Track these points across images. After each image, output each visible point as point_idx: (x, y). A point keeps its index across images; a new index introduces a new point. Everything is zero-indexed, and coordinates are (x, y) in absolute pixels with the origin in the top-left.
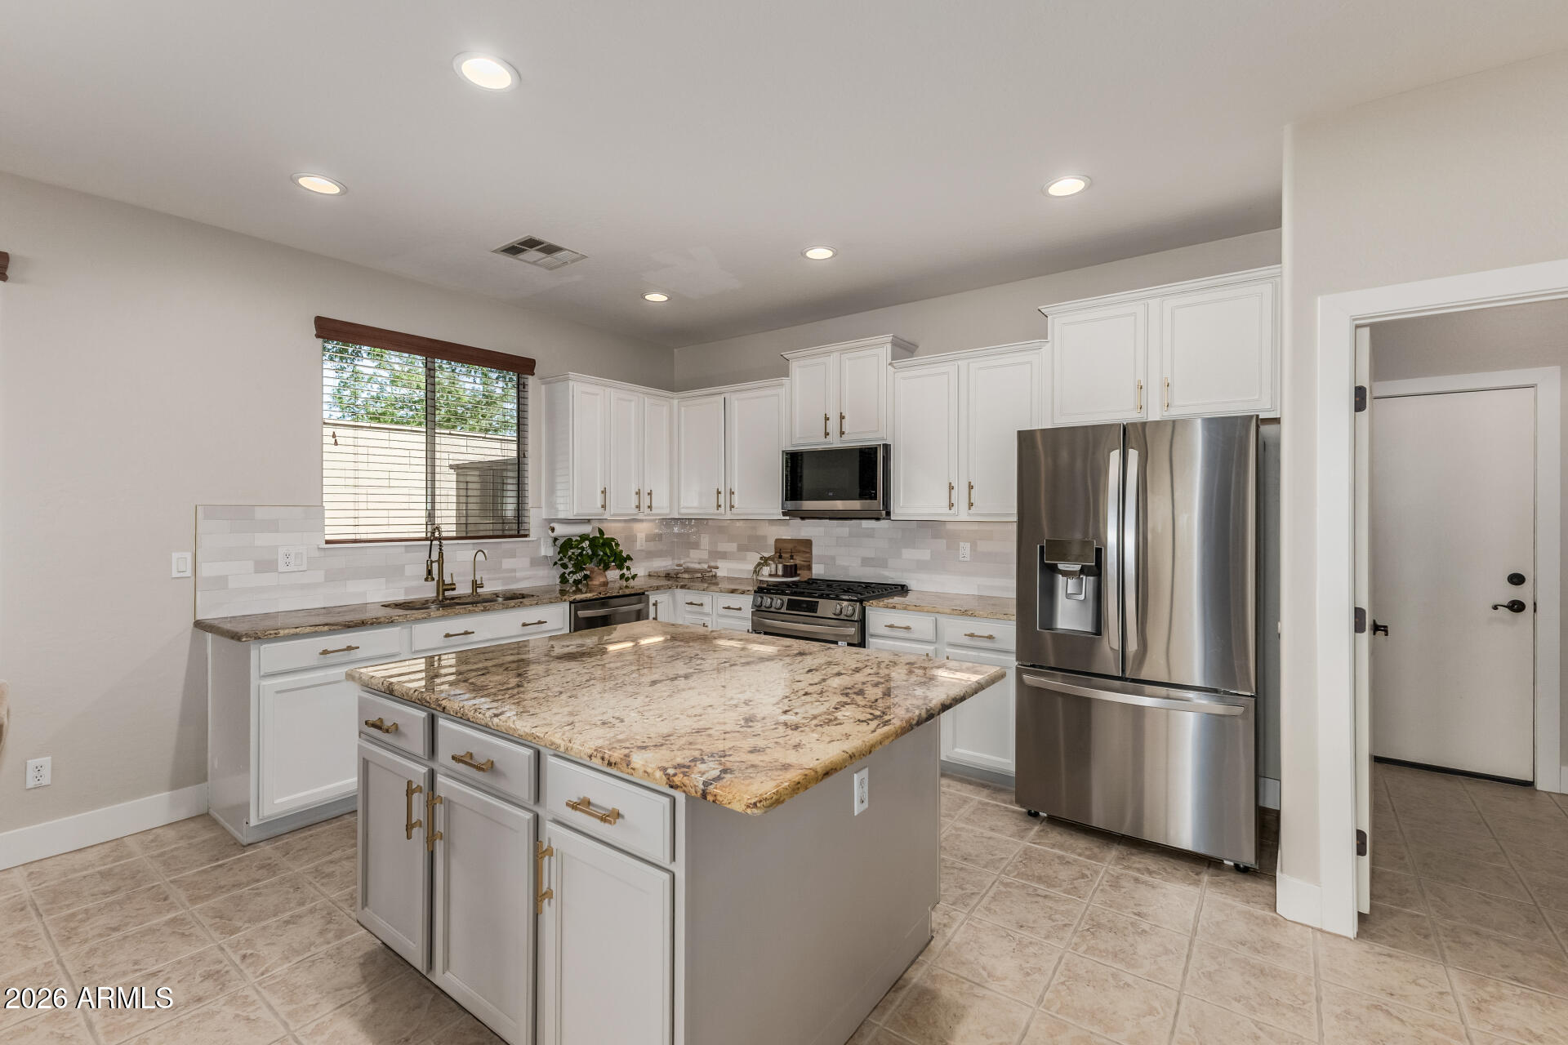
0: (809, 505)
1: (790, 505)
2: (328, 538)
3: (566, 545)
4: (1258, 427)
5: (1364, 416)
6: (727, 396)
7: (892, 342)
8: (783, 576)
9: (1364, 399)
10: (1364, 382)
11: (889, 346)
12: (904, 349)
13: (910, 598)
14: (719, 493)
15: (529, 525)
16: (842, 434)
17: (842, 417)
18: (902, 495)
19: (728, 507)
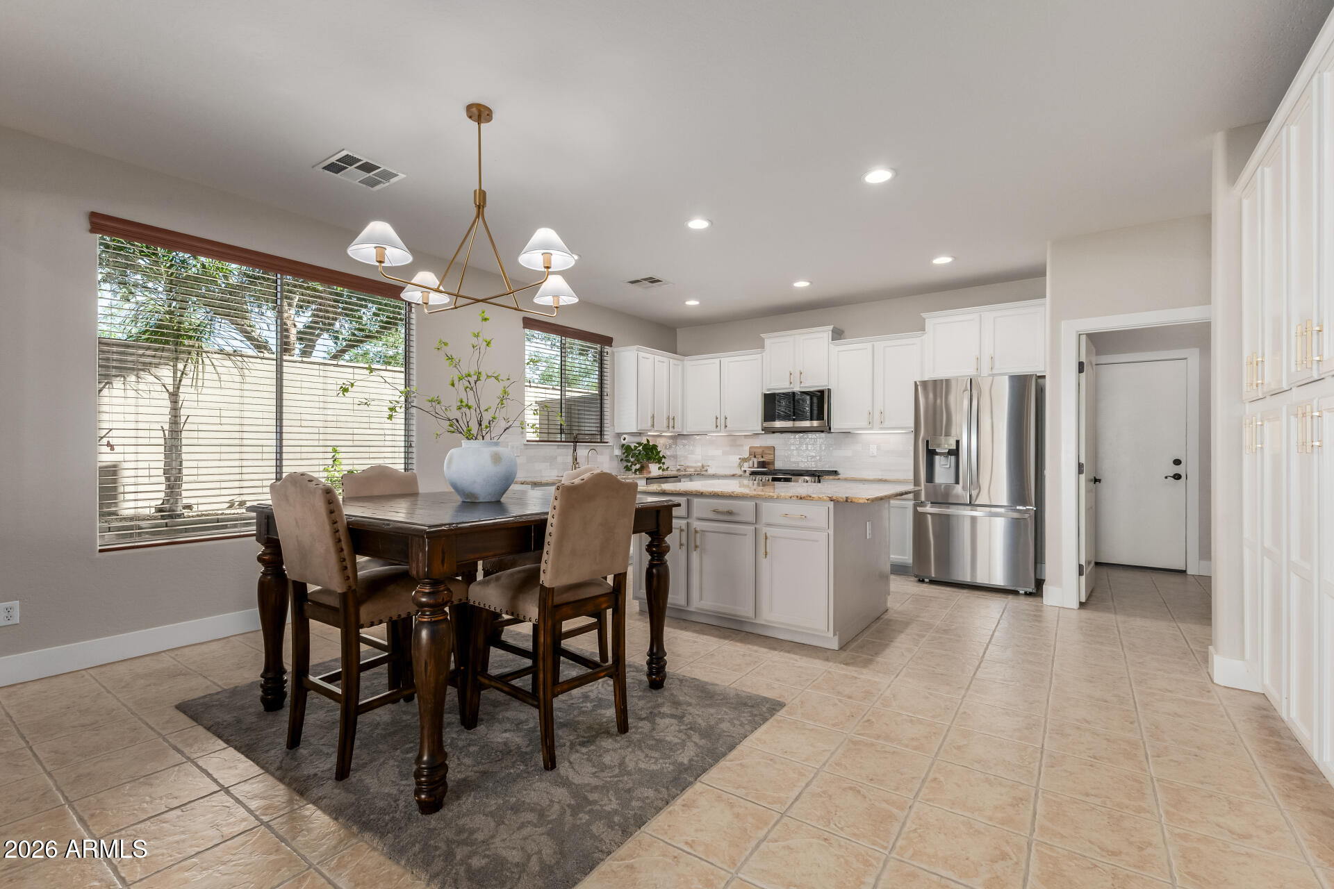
0: (778, 424)
1: (766, 424)
2: (528, 439)
3: (627, 449)
4: (1036, 380)
5: (1083, 375)
6: (722, 359)
7: (832, 331)
8: (758, 468)
9: (1083, 367)
10: (1083, 359)
11: (831, 332)
12: (838, 334)
13: (839, 476)
14: (717, 418)
15: (608, 437)
16: (801, 382)
17: (801, 373)
18: (840, 417)
19: (723, 426)
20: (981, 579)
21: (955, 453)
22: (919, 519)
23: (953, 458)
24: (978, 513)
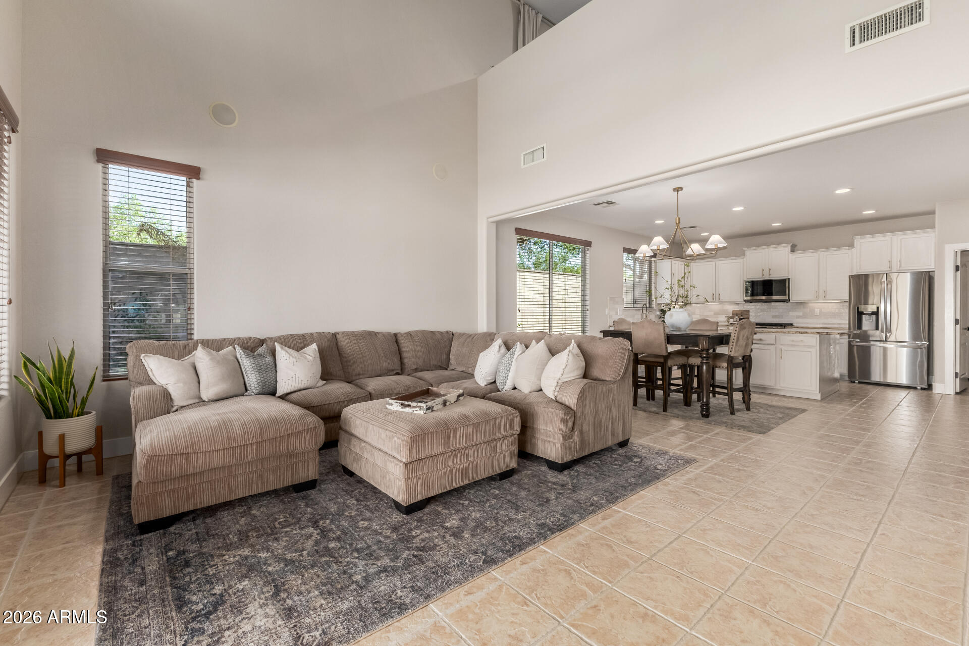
1: (749, 298)
4: (929, 274)
5: (959, 273)
6: (717, 262)
9: (959, 268)
10: (959, 264)
11: (790, 247)
12: (794, 248)
14: (713, 294)
15: (654, 305)
16: (770, 275)
17: (770, 270)
18: (796, 294)
19: (717, 299)
20: (890, 380)
21: (876, 313)
22: (850, 347)
23: (874, 317)
24: (889, 345)
